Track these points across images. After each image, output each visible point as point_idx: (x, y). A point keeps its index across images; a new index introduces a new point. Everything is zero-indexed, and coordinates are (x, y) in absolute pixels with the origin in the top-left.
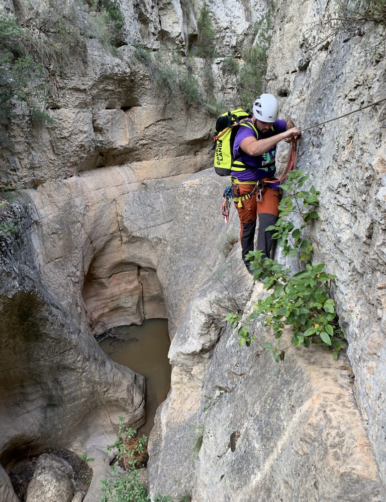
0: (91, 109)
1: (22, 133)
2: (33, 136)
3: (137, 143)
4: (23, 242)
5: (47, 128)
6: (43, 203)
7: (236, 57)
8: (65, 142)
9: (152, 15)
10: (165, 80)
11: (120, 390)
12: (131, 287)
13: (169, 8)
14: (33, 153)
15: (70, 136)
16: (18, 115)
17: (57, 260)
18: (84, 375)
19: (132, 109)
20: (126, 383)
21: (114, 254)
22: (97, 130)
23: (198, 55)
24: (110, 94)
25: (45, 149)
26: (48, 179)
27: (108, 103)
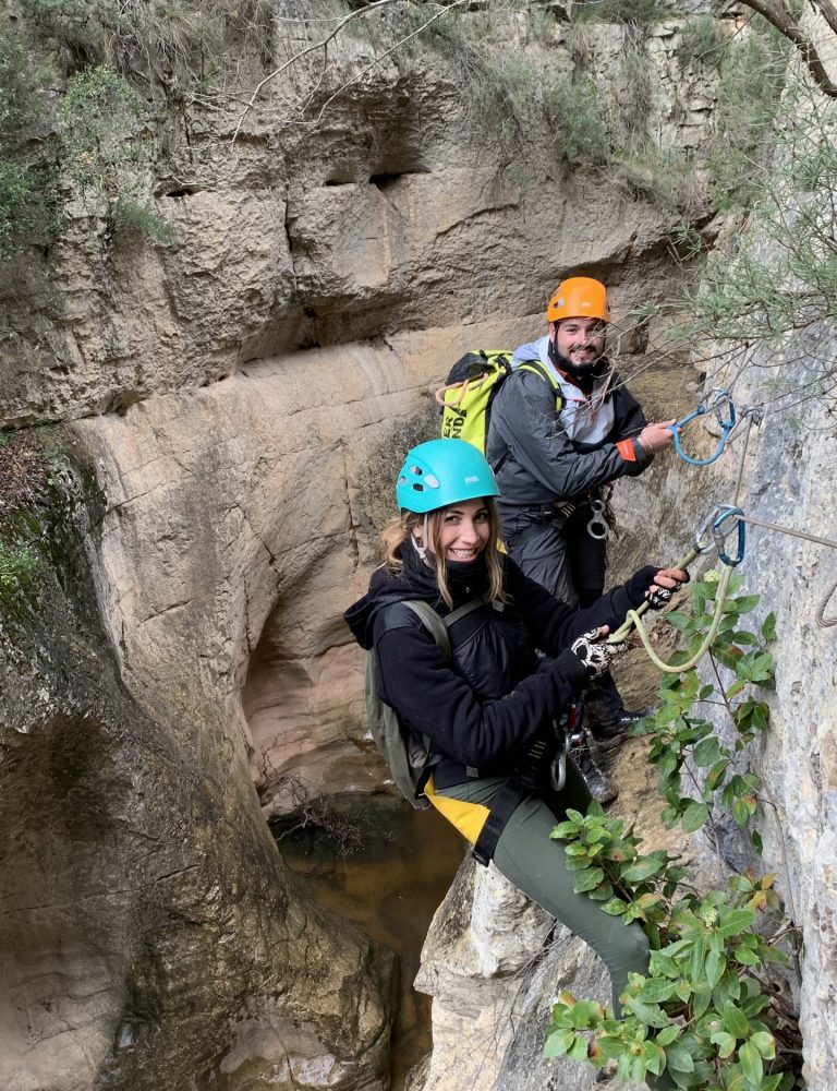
0: (282, 189)
1: (86, 267)
2: (116, 274)
3: (414, 278)
4: (74, 572)
5: (158, 248)
6: (139, 454)
7: (725, 16)
8: (205, 285)
10: (500, 97)
11: (321, 992)
14: (116, 319)
15: (220, 268)
16: (78, 220)
17: (174, 610)
18: (222, 941)
19: (404, 182)
20: (341, 969)
21: (333, 591)
23: (605, 16)
24: (339, 144)
25: (149, 306)
26: (156, 388)
27: (330, 168)
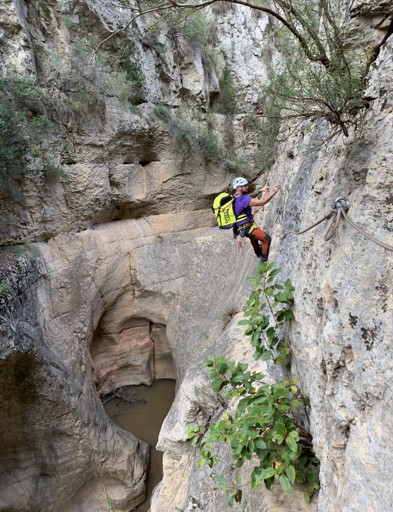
0: (108, 164)
1: (35, 188)
2: (46, 191)
3: (155, 197)
4: (26, 298)
5: (62, 182)
6: (53, 256)
7: (258, 114)
8: (79, 196)
9: (174, 74)
10: (184, 136)
11: (119, 461)
12: (142, 343)
13: (191, 68)
14: (46, 207)
15: (85, 190)
16: (32, 171)
17: (64, 315)
18: (81, 442)
19: (151, 164)
20: (127, 452)
21: (125, 308)
22: (113, 184)
23: (219, 112)
24: (128, 150)
25: (58, 203)
26: (60, 232)
27: (125, 158)
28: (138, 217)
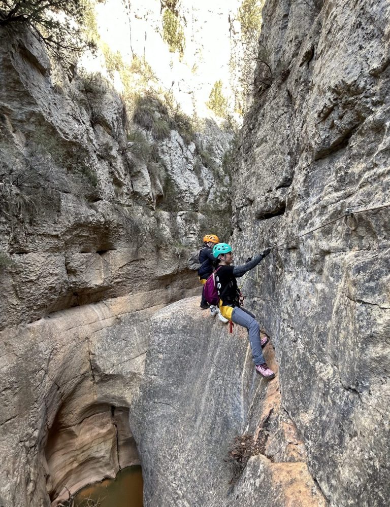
0: (64, 253)
3: (112, 281)
5: (11, 273)
7: (195, 211)
8: (31, 285)
9: (126, 180)
10: (136, 228)
12: (104, 431)
13: (139, 175)
15: (38, 279)
17: (9, 422)
19: (108, 253)
21: (85, 396)
22: (70, 272)
23: (164, 210)
24: (85, 240)
25: (5, 294)
27: (82, 247)
28: (96, 301)
